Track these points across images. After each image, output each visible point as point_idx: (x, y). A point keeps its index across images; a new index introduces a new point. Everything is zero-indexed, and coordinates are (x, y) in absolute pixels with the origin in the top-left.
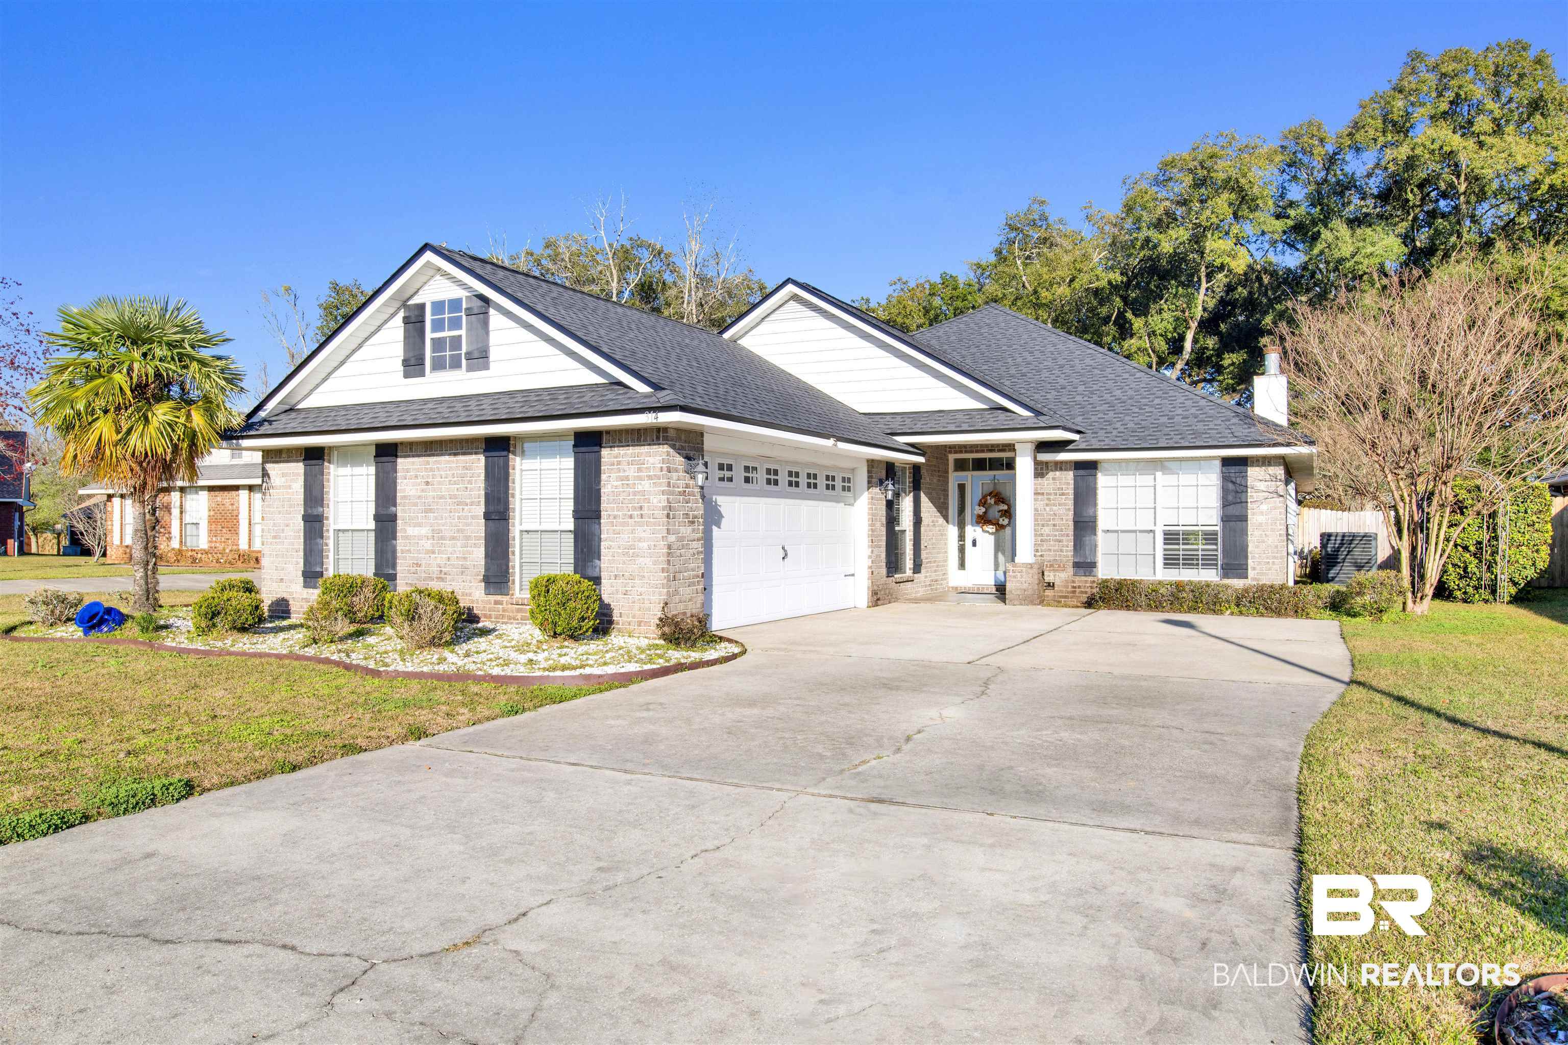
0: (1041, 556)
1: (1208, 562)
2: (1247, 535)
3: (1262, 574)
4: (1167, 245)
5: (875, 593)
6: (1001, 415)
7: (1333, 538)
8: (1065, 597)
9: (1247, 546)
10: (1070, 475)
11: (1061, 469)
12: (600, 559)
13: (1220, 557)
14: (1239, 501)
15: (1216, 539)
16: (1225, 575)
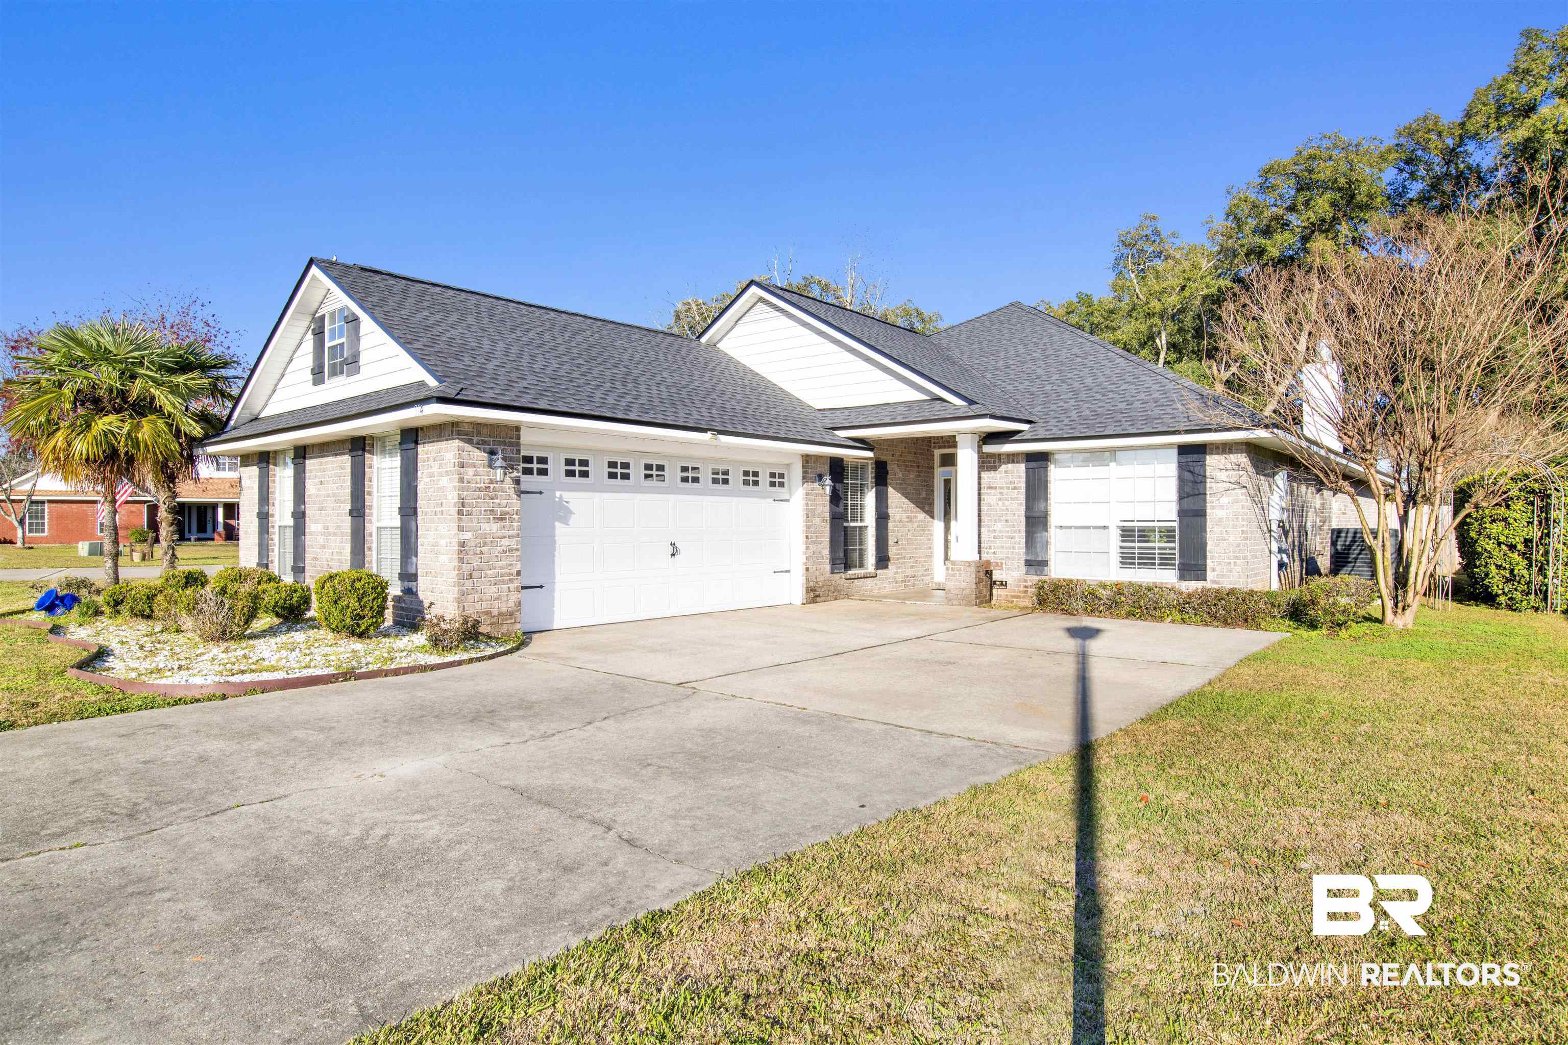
0: (994, 553)
1: (1165, 562)
2: (1206, 532)
3: (1223, 576)
4: (1273, 250)
5: (810, 590)
6: (938, 405)
7: (1343, 535)
8: (1017, 597)
9: (1206, 544)
10: (1022, 467)
11: (1013, 462)
12: (416, 556)
13: (1177, 556)
14: (1196, 492)
15: (1174, 536)
16: (1182, 577)
